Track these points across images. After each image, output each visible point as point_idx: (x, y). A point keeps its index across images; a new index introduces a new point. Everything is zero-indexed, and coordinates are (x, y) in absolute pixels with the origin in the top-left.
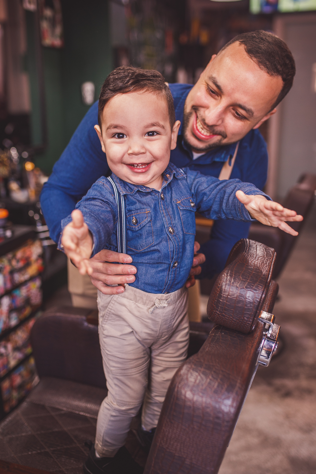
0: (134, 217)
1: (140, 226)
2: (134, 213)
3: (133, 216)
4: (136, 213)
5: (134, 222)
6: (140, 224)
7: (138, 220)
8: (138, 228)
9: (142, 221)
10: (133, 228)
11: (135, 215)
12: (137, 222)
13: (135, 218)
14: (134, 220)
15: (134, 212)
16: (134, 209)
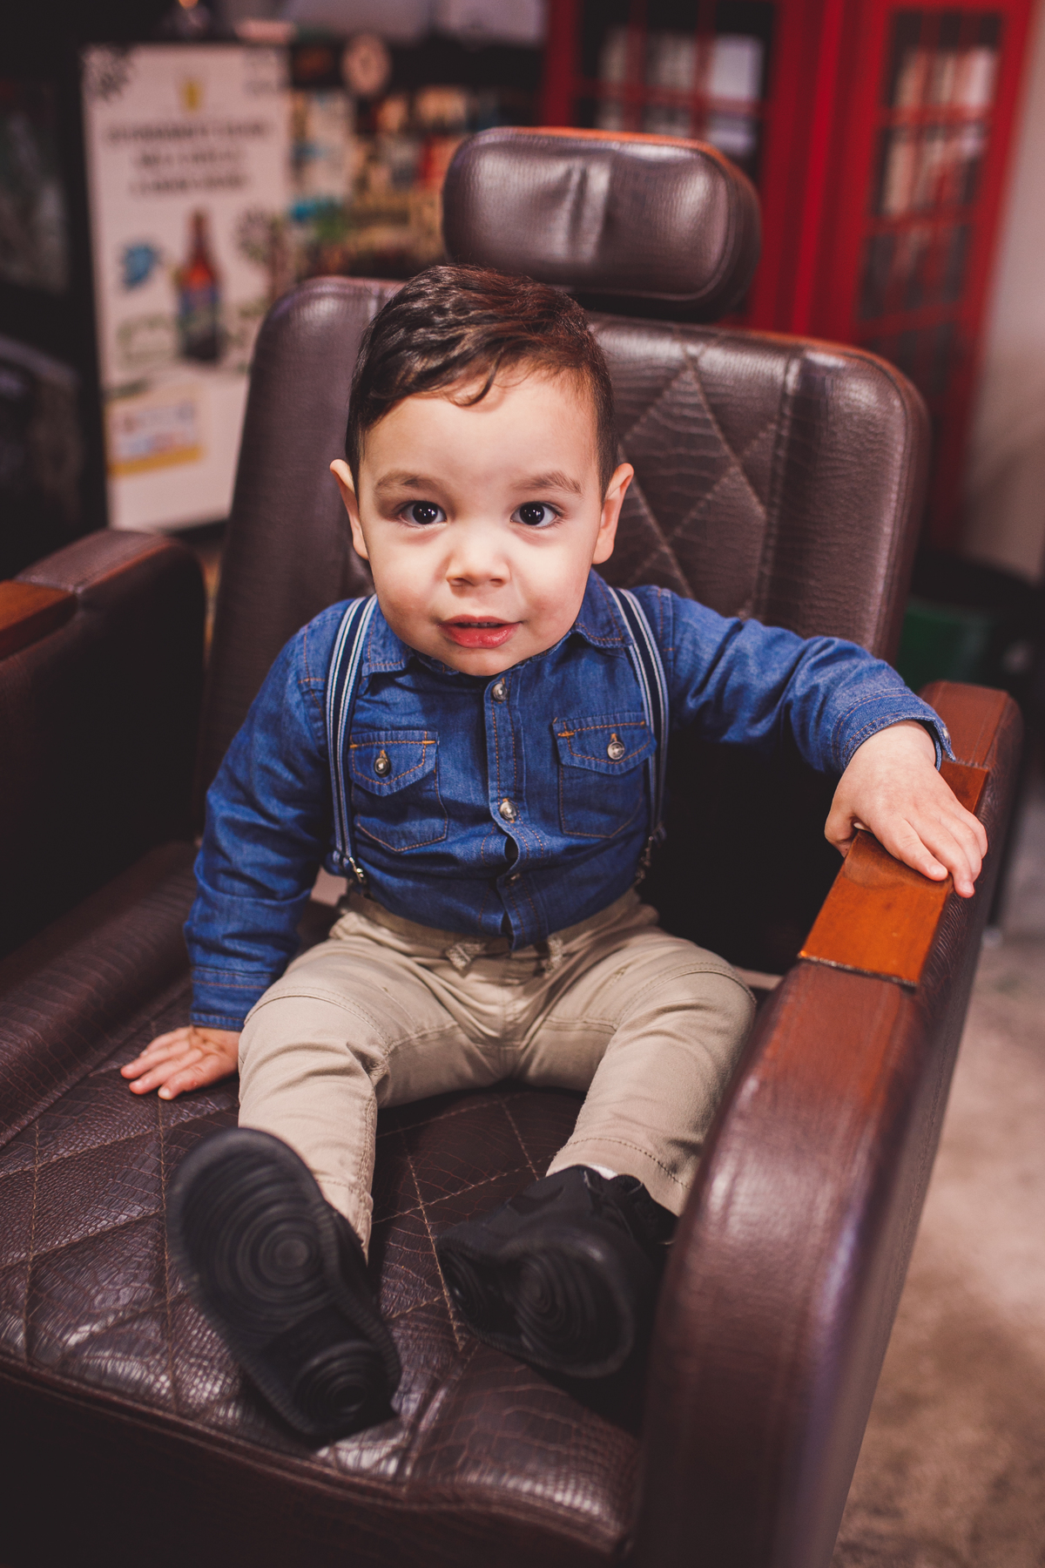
0: (383, 752)
1: (398, 783)
2: (386, 740)
3: (379, 748)
4: (392, 740)
5: (381, 766)
6: (396, 776)
7: (394, 764)
8: (391, 788)
9: (405, 771)
10: (373, 786)
11: (387, 746)
12: (388, 769)
13: (384, 756)
14: (381, 762)
15: (386, 734)
16: (389, 727)
